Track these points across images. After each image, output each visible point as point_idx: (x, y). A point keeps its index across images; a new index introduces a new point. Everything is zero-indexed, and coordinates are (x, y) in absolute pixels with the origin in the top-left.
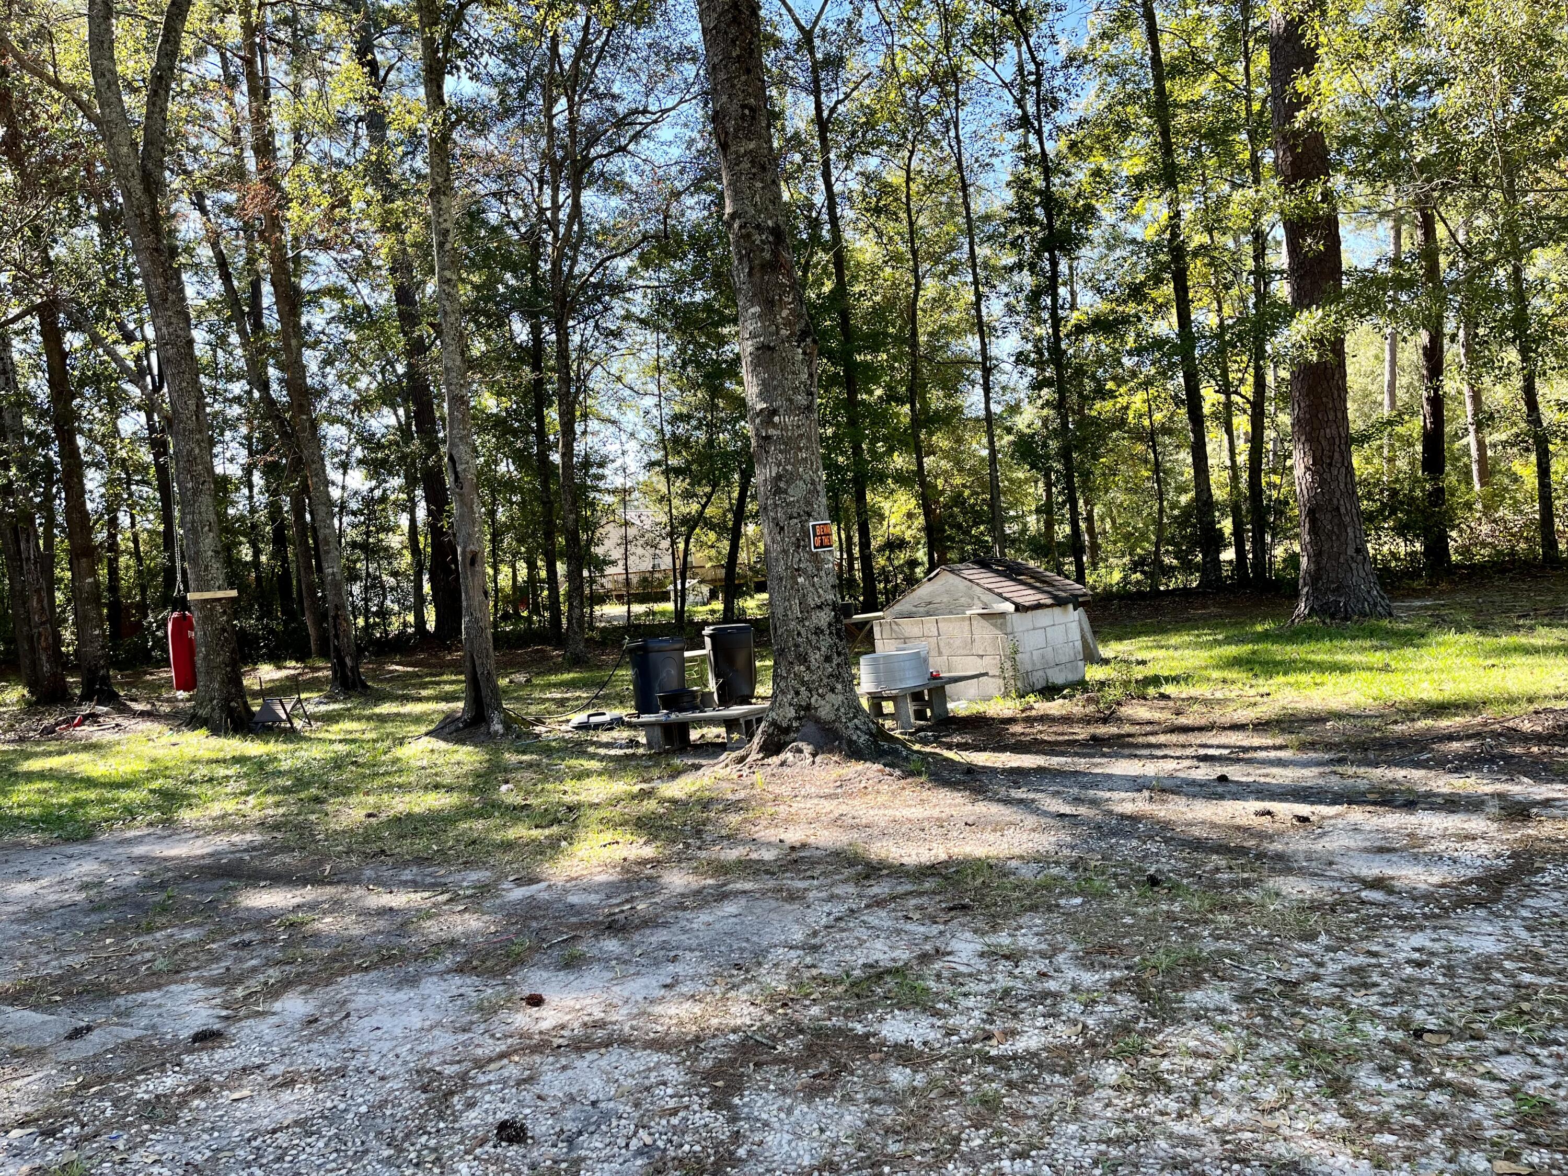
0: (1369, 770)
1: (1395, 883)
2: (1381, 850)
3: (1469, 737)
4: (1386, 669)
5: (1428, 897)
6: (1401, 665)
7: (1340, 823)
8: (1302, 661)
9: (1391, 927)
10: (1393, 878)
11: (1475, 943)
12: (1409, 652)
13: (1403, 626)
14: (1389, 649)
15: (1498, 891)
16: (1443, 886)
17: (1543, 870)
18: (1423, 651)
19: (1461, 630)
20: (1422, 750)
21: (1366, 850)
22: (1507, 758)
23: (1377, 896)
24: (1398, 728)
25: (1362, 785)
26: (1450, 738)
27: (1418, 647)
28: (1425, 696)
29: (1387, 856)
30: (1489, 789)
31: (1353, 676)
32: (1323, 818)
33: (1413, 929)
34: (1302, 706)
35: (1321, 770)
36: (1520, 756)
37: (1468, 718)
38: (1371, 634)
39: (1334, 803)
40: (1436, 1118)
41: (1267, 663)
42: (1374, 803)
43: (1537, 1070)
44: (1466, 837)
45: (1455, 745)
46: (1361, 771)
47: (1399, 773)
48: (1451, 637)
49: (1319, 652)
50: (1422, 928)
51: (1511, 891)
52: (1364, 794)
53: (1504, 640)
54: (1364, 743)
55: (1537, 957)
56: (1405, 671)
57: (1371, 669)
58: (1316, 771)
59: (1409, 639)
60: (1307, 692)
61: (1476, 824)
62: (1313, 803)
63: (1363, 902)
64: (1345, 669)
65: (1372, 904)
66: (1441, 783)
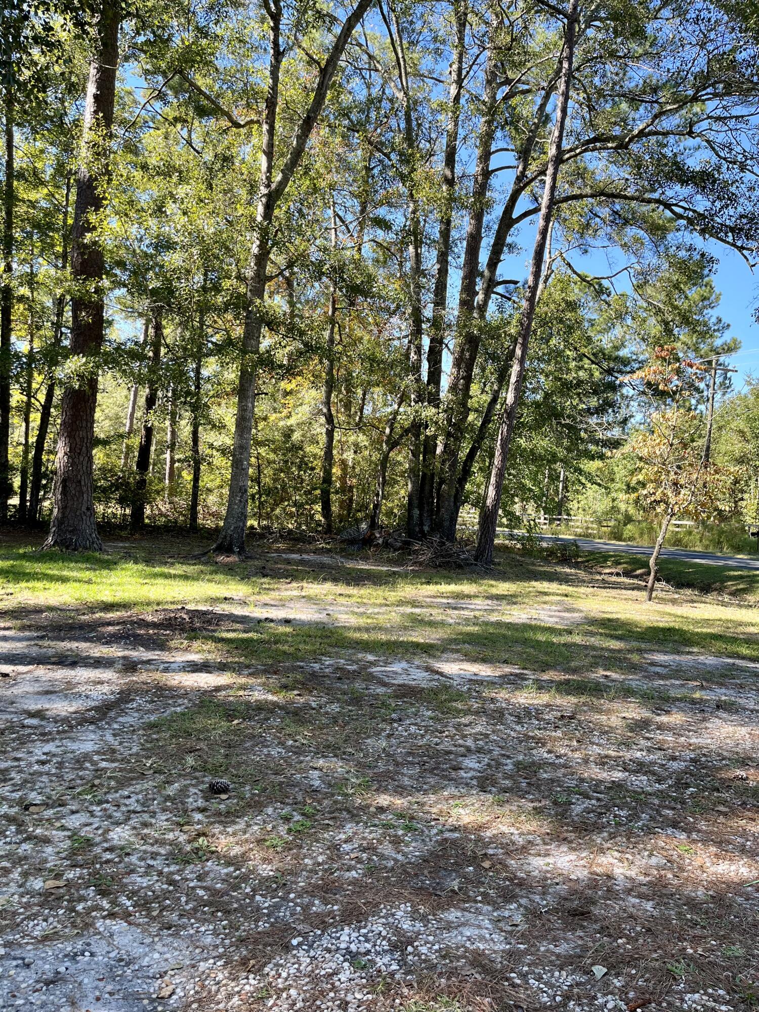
0: (58, 643)
1: (47, 713)
2: (47, 693)
3: (118, 624)
4: (89, 582)
5: (65, 720)
6: (99, 580)
7: (28, 677)
8: (42, 573)
9: (36, 741)
10: (47, 710)
11: (81, 746)
12: (105, 572)
13: (106, 557)
14: (95, 570)
15: (105, 714)
16: (75, 713)
17: (133, 700)
18: (113, 573)
19: (136, 562)
20: (93, 630)
21: (38, 693)
22: (136, 636)
23: (34, 722)
24: (83, 617)
25: (51, 652)
26: (109, 624)
27: (110, 570)
28: (105, 599)
29: (49, 696)
30: (120, 654)
31: (68, 585)
32: (19, 674)
33: (48, 741)
34: (31, 602)
35: (28, 643)
36: (142, 635)
37: (124, 613)
38: (87, 560)
39: (29, 664)
40: (20, 860)
41: (19, 574)
42: (53, 664)
43: (91, 820)
44: (99, 683)
45: (110, 628)
46: (52, 643)
47: (74, 645)
48: (131, 565)
49: (53, 569)
50: (53, 740)
51: (112, 714)
52: (49, 658)
53: (157, 570)
54: (61, 626)
55: (114, 751)
56: (98, 584)
57: (80, 581)
58: (25, 643)
59: (109, 565)
60: (37, 593)
61: (107, 674)
62: (16, 664)
63: (23, 727)
64: (64, 580)
65: (28, 727)
66: (96, 651)
